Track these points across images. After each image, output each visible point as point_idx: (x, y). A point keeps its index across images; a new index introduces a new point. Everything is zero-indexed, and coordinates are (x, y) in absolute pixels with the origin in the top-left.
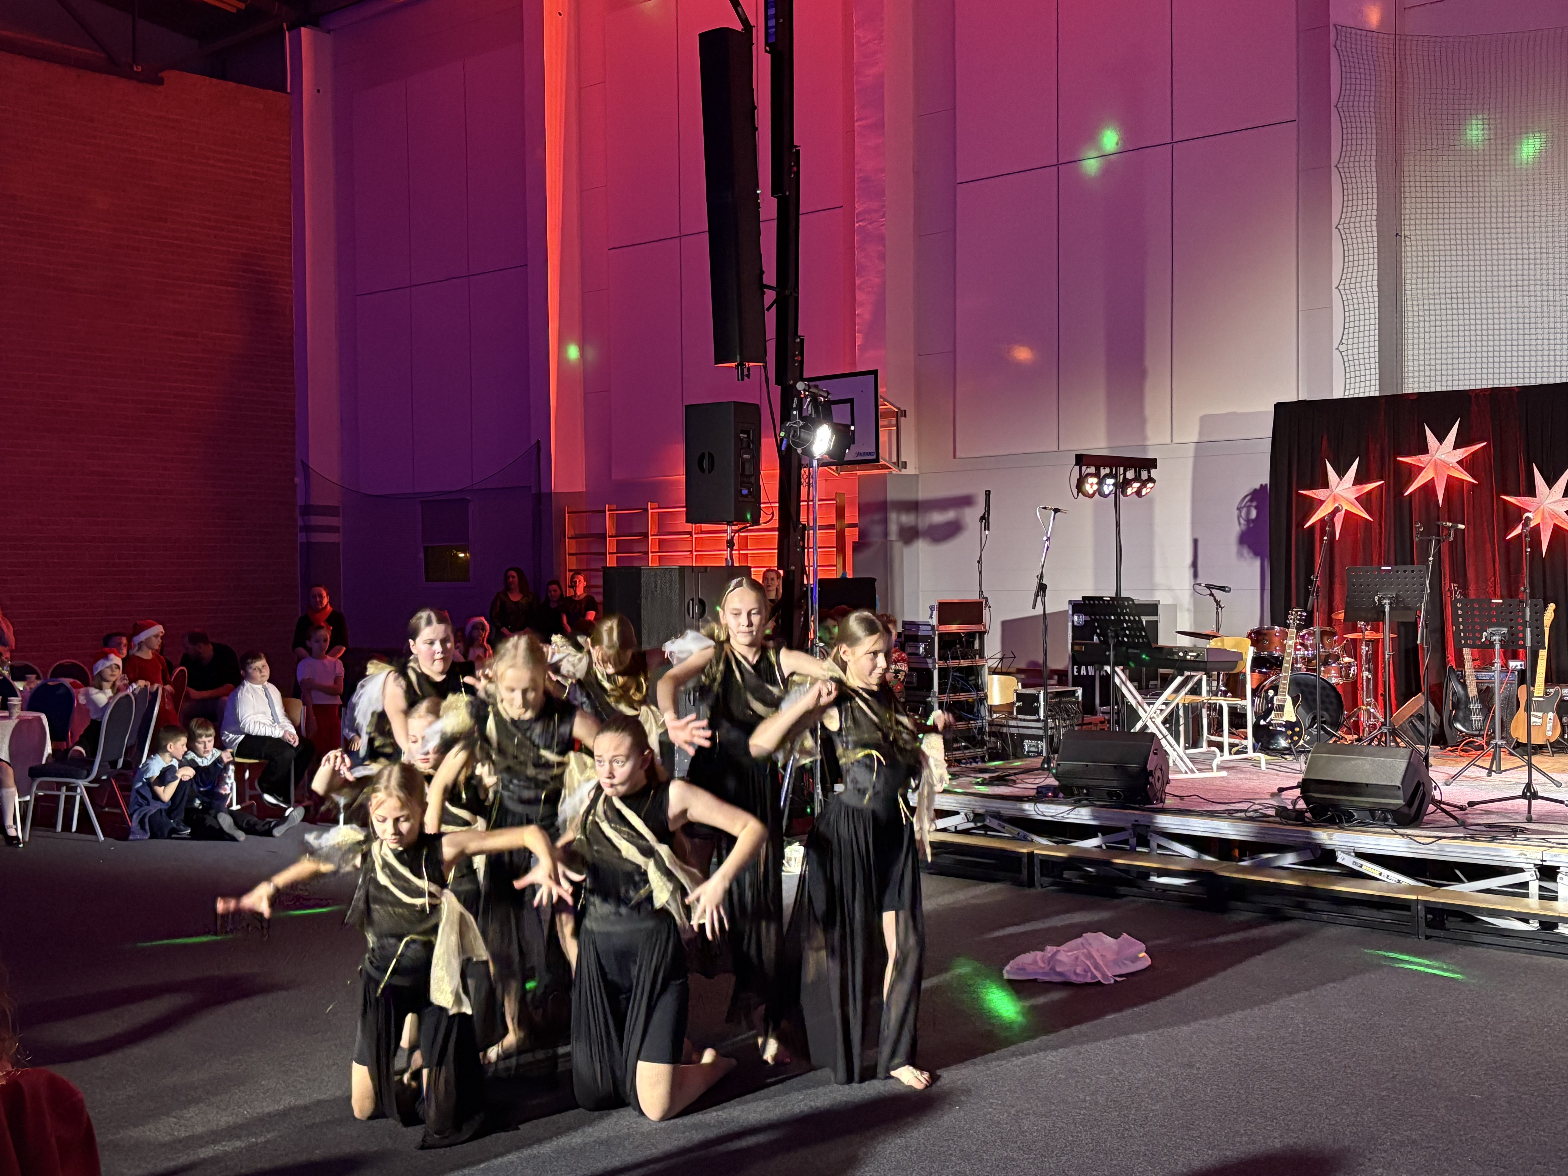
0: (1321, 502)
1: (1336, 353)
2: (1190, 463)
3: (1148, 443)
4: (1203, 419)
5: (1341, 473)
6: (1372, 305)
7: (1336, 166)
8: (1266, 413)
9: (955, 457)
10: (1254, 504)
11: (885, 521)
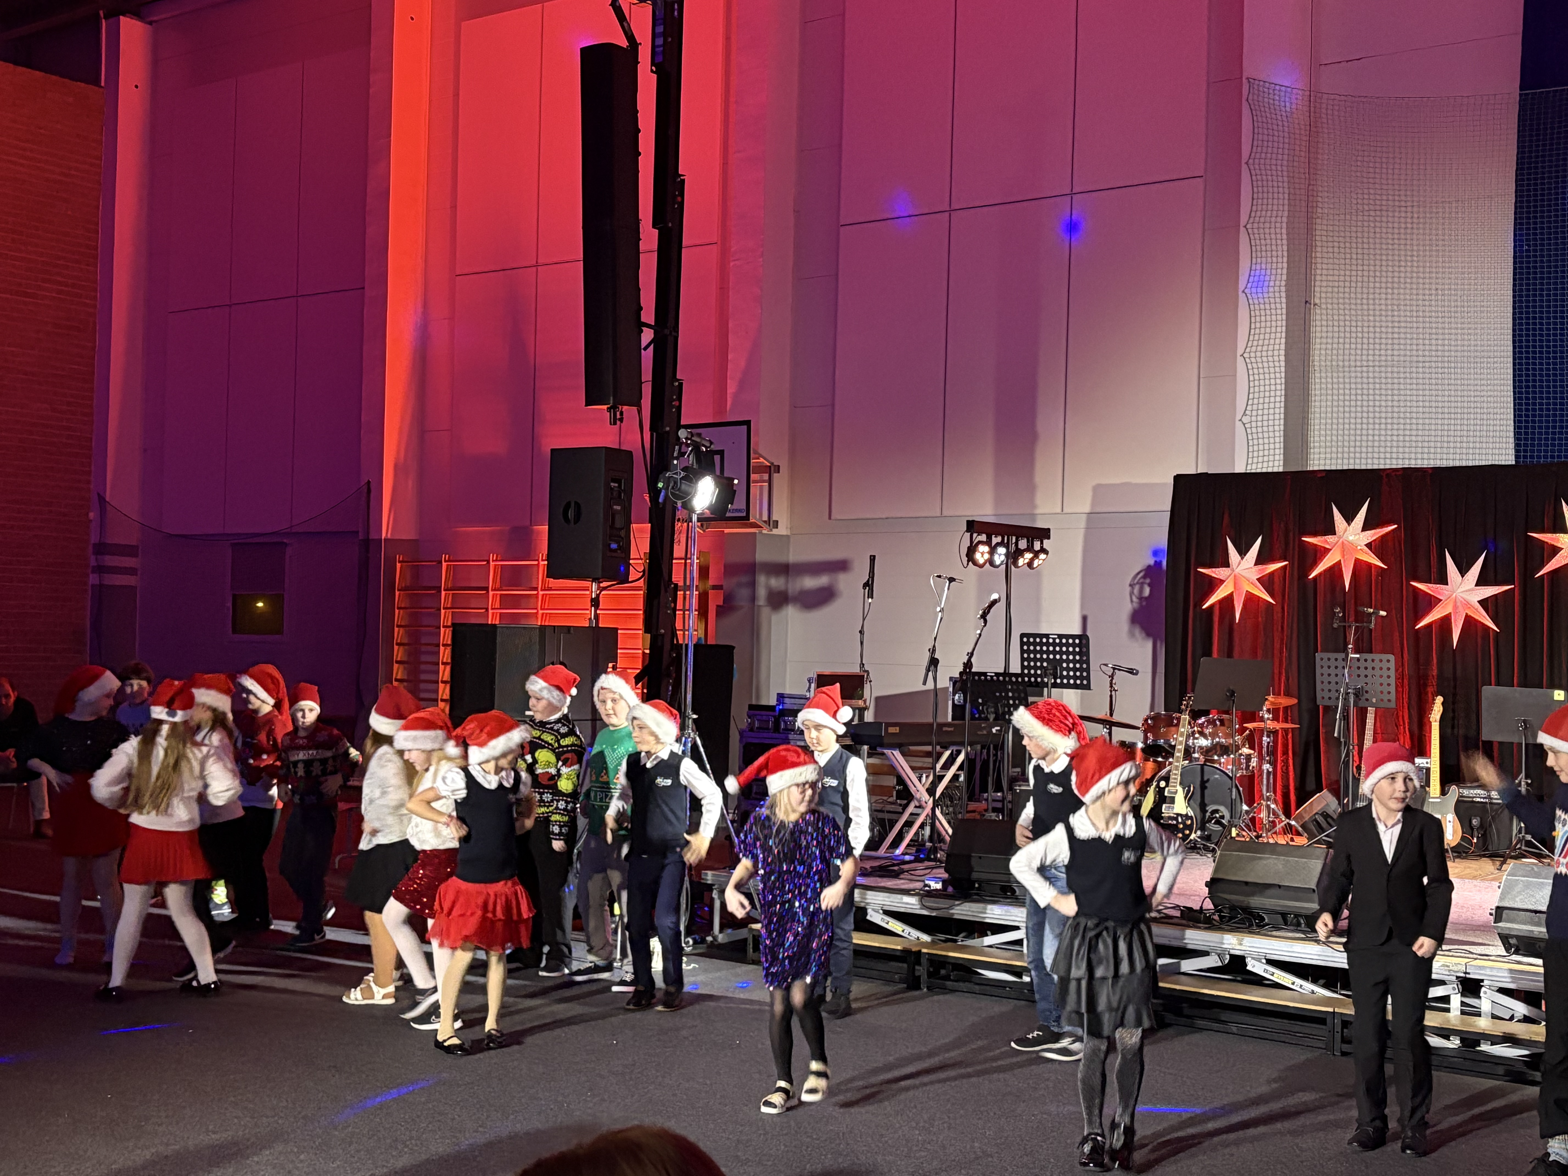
0: (1222, 581)
1: (1239, 425)
2: (1081, 534)
3: (1038, 511)
4: (1097, 489)
5: (1242, 552)
6: (1278, 375)
7: (1245, 227)
8: (1165, 484)
9: (830, 518)
10: (1148, 581)
11: (753, 585)
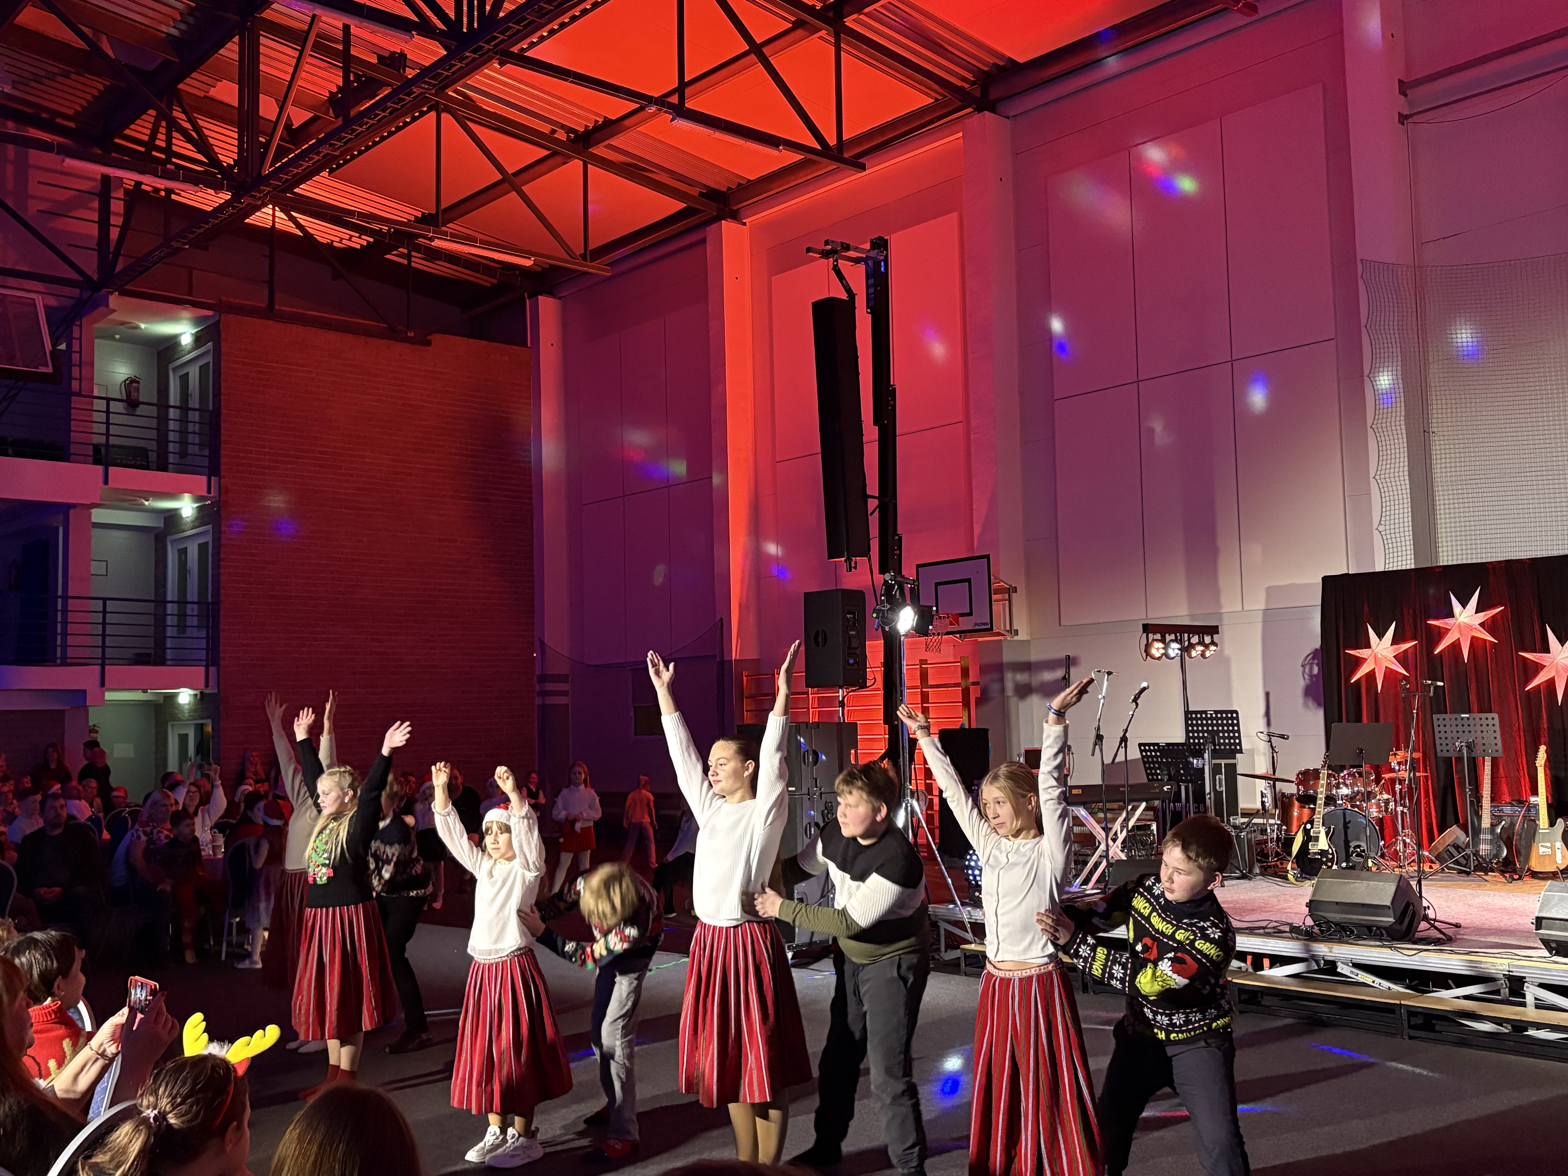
0: (1365, 660)
1: (1376, 532)
2: (1259, 627)
4: (1269, 590)
5: (1381, 635)
6: (1404, 492)
7: (1368, 375)
8: (1316, 584)
9: (1060, 625)
10: (1316, 661)
11: (1002, 680)
